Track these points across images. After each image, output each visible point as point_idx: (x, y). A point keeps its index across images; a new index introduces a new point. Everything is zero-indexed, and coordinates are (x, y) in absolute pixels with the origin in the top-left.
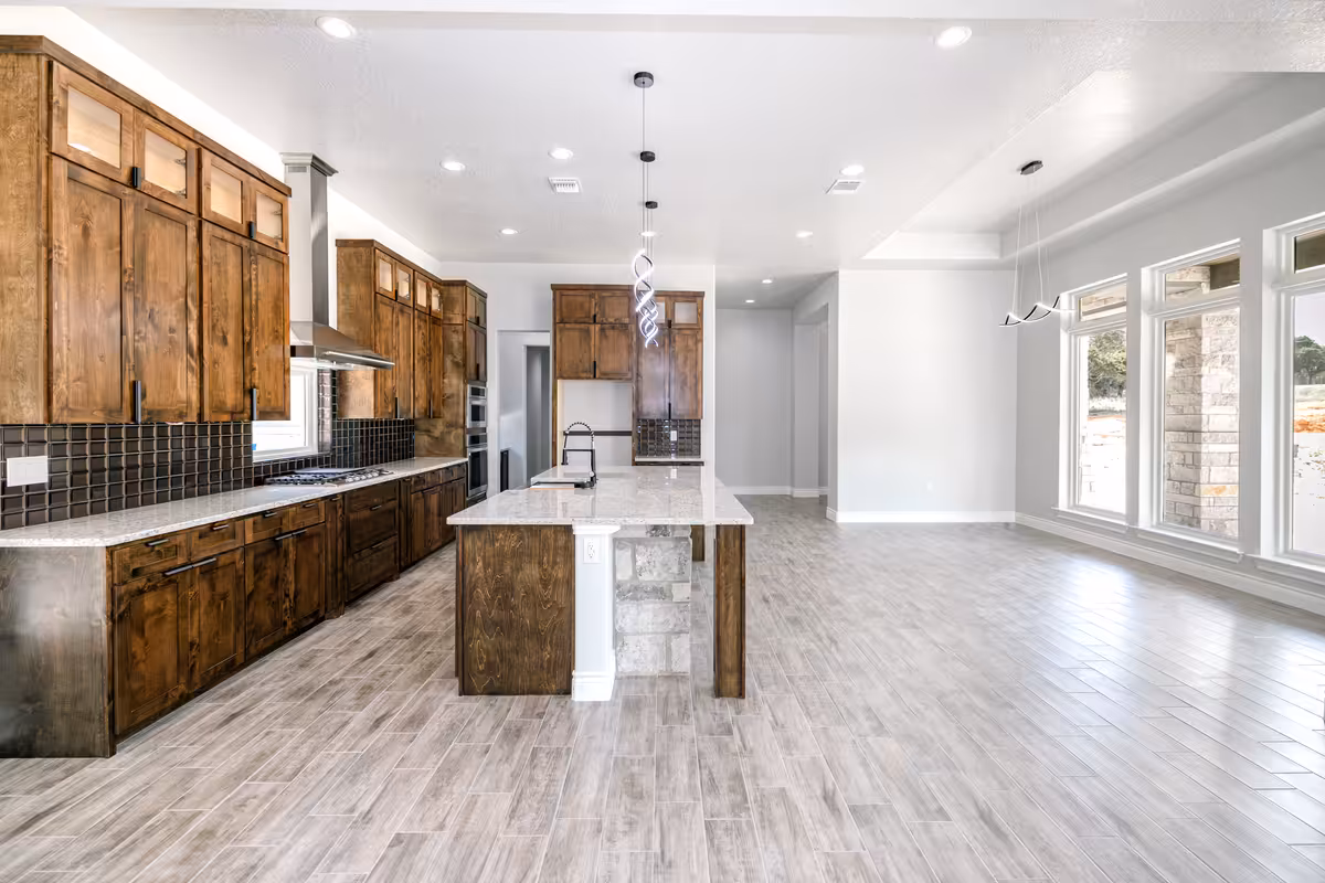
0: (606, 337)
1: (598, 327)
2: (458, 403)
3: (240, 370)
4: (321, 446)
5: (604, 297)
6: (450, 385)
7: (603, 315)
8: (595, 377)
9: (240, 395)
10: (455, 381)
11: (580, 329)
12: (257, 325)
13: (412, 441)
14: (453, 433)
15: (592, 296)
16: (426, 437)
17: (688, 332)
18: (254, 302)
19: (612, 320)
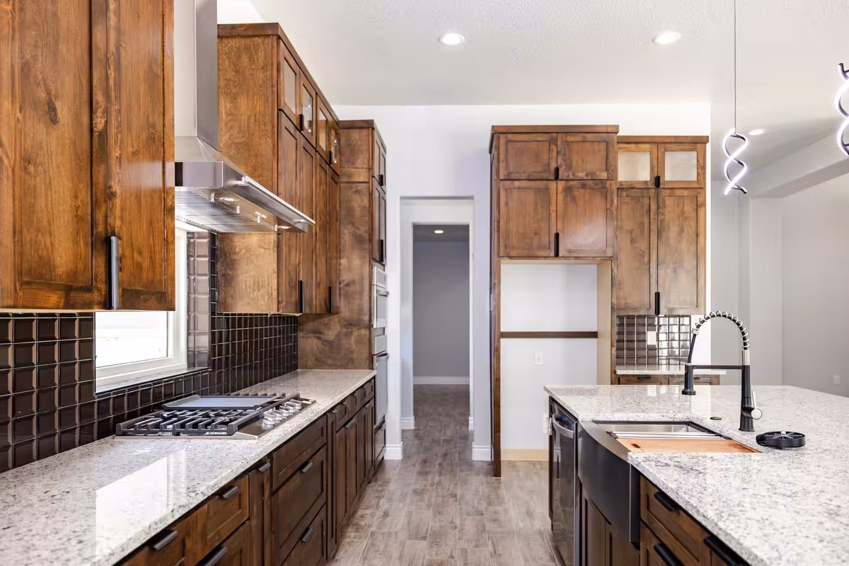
0: (574, 199)
1: (561, 185)
2: (361, 293)
3: (85, 195)
4: (192, 357)
5: (568, 143)
6: (349, 268)
7: (569, 167)
8: (557, 255)
9: (84, 249)
10: (356, 262)
11: (537, 190)
12: (118, 98)
13: (295, 347)
14: (356, 333)
15: (553, 141)
16: (315, 341)
17: (686, 193)
18: (112, 48)
19: (582, 175)
